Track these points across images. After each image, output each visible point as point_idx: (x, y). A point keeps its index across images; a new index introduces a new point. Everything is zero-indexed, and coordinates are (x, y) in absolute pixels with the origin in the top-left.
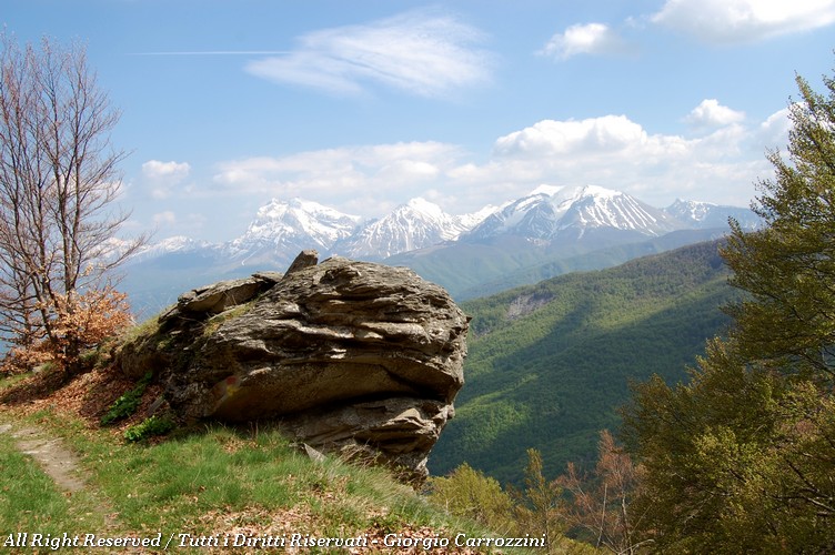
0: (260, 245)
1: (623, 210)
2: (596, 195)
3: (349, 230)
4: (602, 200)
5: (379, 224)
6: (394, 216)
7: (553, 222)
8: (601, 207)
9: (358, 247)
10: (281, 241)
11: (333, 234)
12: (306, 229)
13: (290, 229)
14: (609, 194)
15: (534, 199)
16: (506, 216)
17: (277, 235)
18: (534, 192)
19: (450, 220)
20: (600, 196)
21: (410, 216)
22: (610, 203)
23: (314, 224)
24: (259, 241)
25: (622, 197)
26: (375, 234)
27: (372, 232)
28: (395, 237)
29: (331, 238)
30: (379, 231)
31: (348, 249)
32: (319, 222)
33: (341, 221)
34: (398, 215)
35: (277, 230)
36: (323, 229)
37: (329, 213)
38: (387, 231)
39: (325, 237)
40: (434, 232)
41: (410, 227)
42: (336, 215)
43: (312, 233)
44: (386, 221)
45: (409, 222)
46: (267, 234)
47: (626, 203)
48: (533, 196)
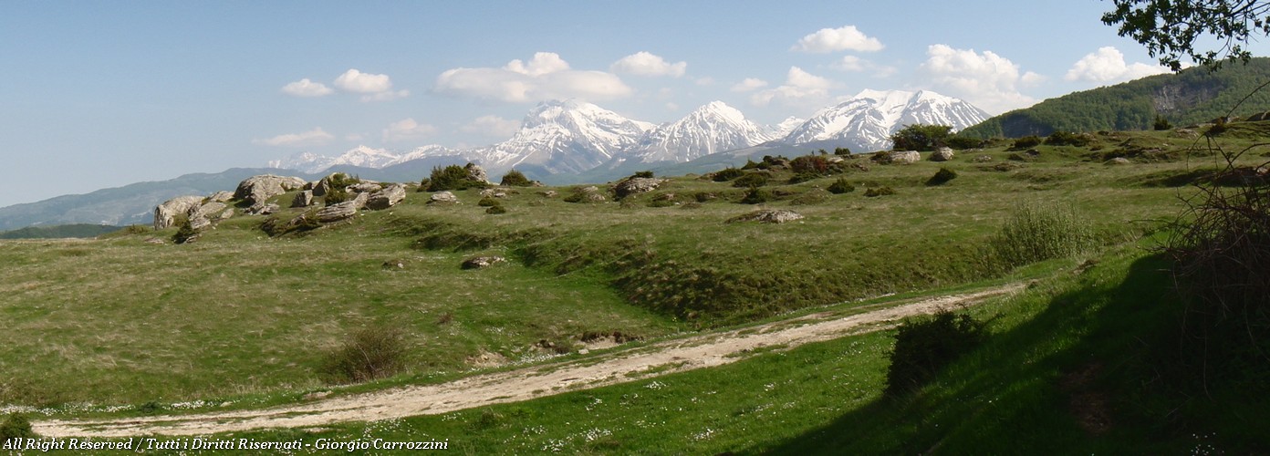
0: (532, 148)
1: (963, 118)
2: (933, 101)
3: (632, 136)
4: (939, 107)
5: (677, 126)
6: (693, 118)
7: (885, 129)
8: (939, 113)
9: (651, 151)
10: (556, 145)
11: (614, 142)
12: (584, 133)
13: (566, 132)
14: (947, 101)
15: (857, 104)
16: (827, 122)
17: (551, 139)
18: (858, 97)
19: (754, 128)
20: (937, 102)
21: (712, 119)
22: (948, 111)
23: (591, 128)
24: (530, 144)
25: (960, 104)
26: (672, 137)
27: (668, 135)
28: (694, 141)
29: (612, 145)
30: (676, 135)
31: (639, 153)
32: (599, 126)
33: (623, 126)
34: (698, 117)
35: (552, 133)
36: (602, 134)
37: (609, 117)
38: (686, 134)
39: (606, 144)
40: (739, 139)
41: (712, 132)
42: (619, 120)
43: (590, 138)
44: (684, 123)
45: (711, 125)
46: (540, 137)
47: (965, 111)
48: (857, 100)
